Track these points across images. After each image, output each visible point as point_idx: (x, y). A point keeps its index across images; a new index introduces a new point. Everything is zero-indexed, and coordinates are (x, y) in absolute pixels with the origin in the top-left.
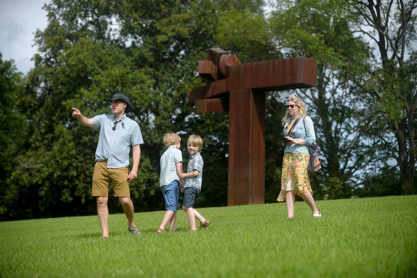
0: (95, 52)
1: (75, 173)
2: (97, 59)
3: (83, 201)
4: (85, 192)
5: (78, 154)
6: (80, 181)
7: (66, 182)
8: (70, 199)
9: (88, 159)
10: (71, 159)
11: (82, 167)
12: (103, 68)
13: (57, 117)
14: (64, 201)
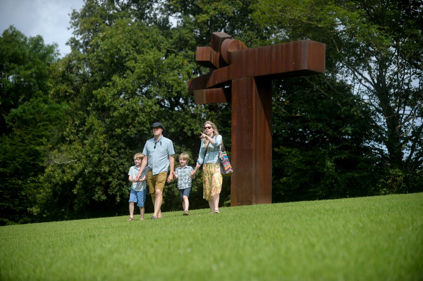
0: (131, 35)
1: (107, 169)
2: (132, 42)
3: (118, 199)
4: (120, 190)
5: (111, 148)
6: (114, 178)
7: (99, 179)
8: (104, 198)
9: (122, 153)
10: (103, 154)
11: (115, 162)
12: (139, 52)
13: (92, 107)
14: (97, 200)
